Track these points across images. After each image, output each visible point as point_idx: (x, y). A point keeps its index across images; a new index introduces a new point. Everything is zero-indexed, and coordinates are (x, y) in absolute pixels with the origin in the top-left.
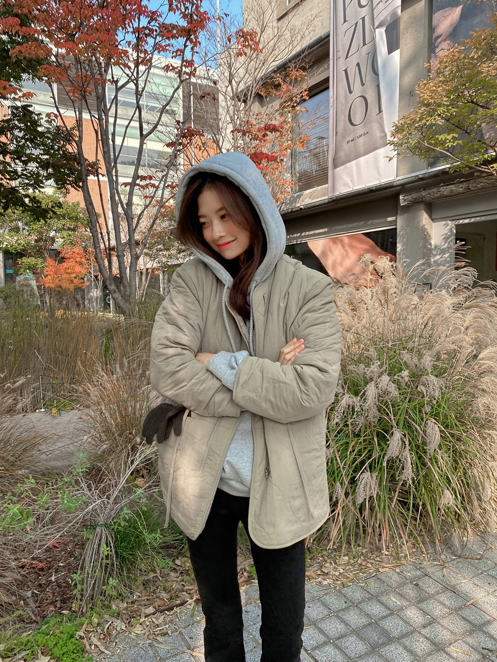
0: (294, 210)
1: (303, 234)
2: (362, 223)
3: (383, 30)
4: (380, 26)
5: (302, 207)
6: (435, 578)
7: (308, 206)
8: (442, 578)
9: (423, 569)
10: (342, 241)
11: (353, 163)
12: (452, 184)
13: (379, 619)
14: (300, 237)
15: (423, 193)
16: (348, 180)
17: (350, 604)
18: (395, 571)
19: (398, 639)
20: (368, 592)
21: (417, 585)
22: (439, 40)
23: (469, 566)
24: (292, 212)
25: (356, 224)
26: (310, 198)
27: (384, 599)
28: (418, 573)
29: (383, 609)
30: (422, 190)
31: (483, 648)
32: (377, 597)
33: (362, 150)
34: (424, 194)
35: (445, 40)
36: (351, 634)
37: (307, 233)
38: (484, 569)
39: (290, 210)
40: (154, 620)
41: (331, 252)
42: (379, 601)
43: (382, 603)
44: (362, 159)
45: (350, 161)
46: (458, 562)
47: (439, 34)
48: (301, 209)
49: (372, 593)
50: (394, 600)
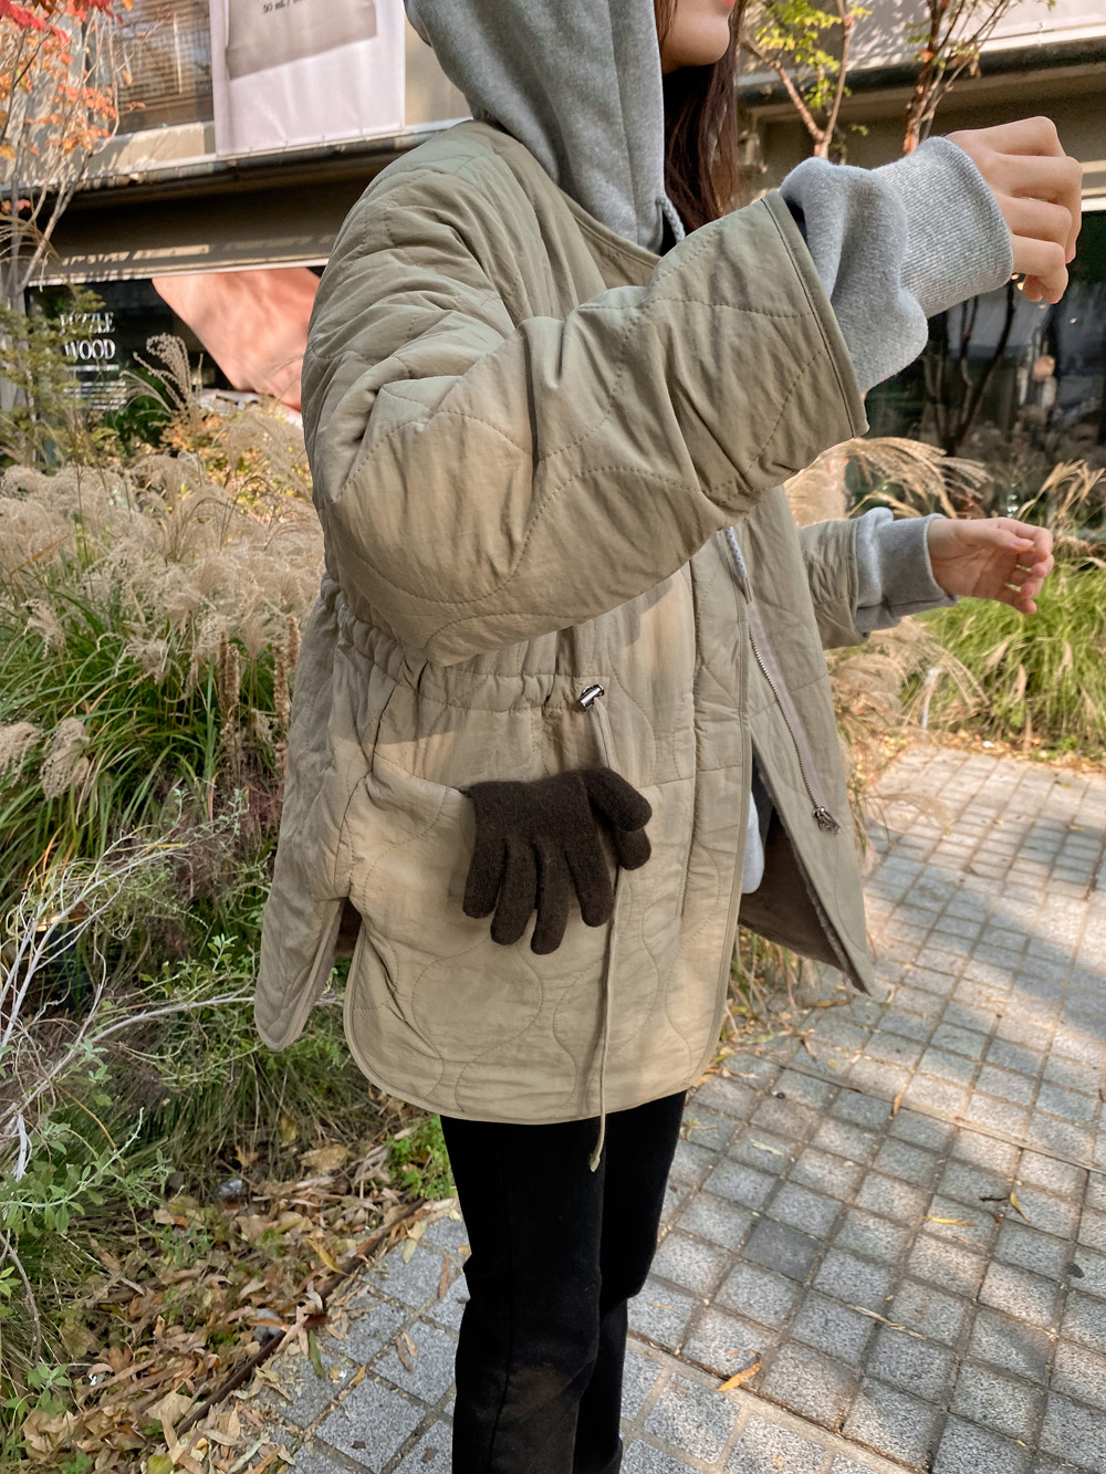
0: (111, 183)
1: (138, 255)
2: (306, 240)
5: (135, 176)
6: (802, 1069)
7: (154, 176)
8: (814, 1066)
9: (766, 1054)
10: (252, 284)
11: (285, 70)
13: (766, 1207)
14: (129, 262)
16: (272, 116)
17: (686, 1190)
18: (721, 1076)
19: (830, 1239)
20: (701, 1146)
21: (781, 1096)
23: (842, 1023)
24: (104, 187)
25: (288, 241)
26: (151, 156)
27: (741, 1151)
28: (766, 1067)
29: (754, 1177)
31: (984, 1199)
32: (725, 1151)
33: (308, 35)
36: (733, 1266)
37: (149, 254)
38: (869, 1022)
39: (97, 183)
40: (215, 1435)
41: (225, 310)
42: (734, 1160)
43: (745, 1164)
44: (309, 63)
45: (274, 62)
46: (818, 1020)
48: (133, 183)
49: (709, 1145)
50: (763, 1147)
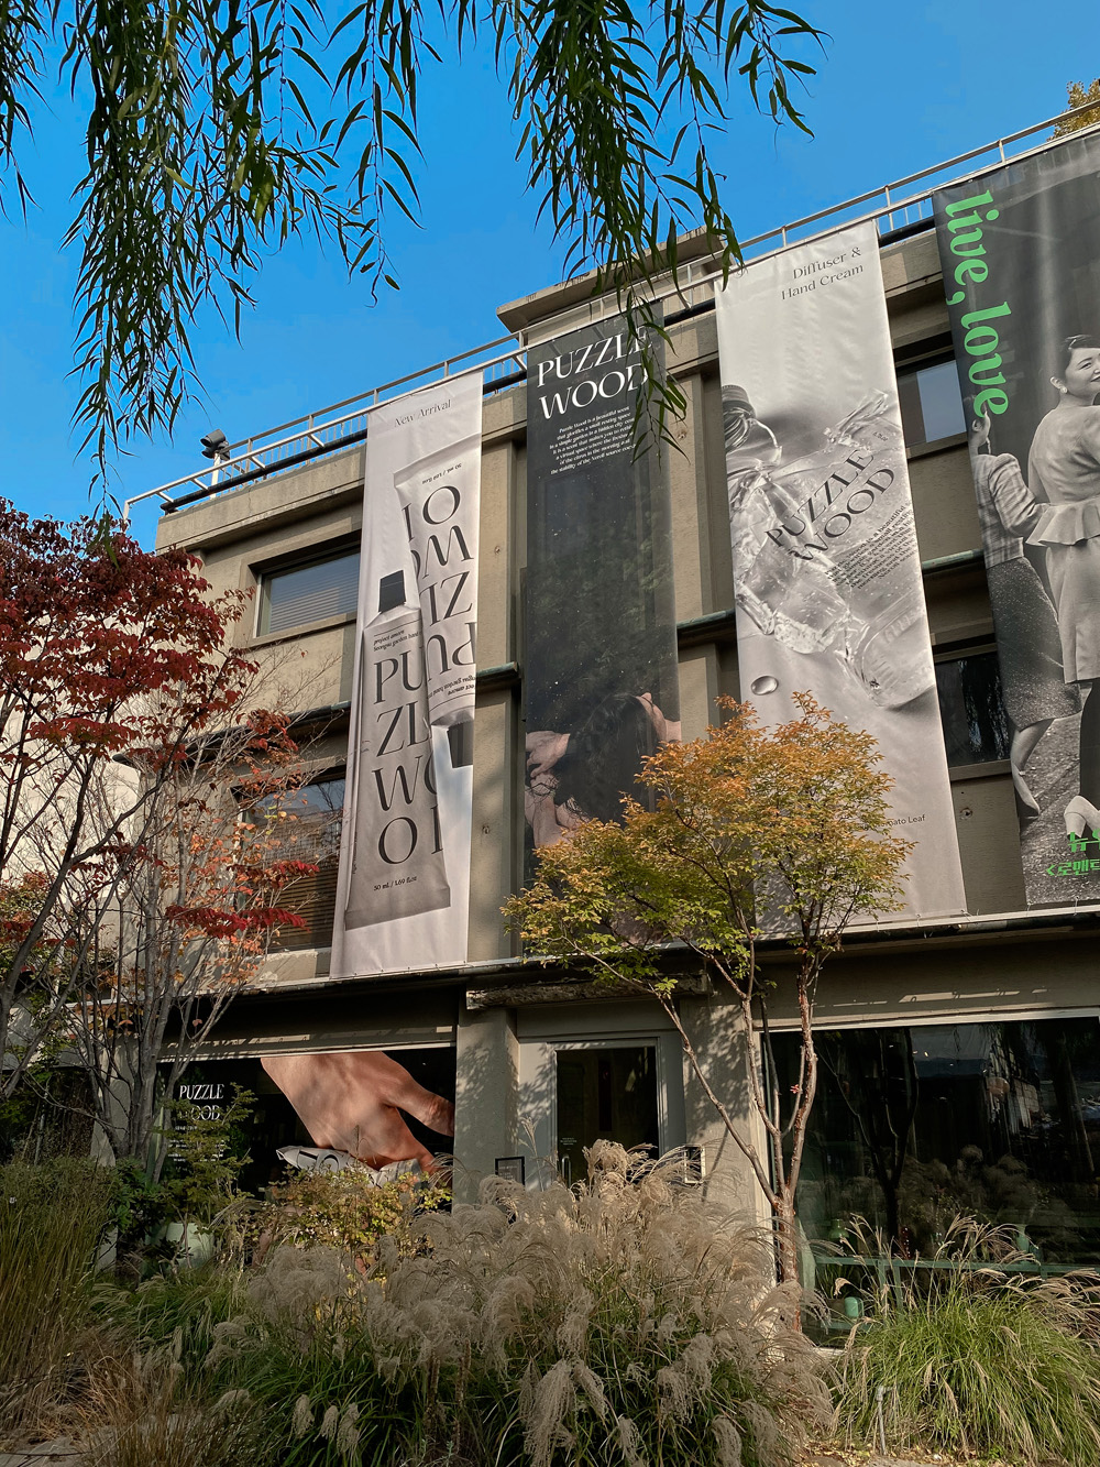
1: (253, 1041)
2: (385, 1032)
3: (445, 730)
4: (439, 722)
5: (264, 989)
7: (278, 990)
10: (339, 1063)
11: (386, 925)
12: (557, 985)
14: (245, 1046)
15: (508, 993)
16: (373, 954)
22: (536, 770)
24: (240, 995)
25: (373, 1033)
30: (506, 987)
33: (403, 905)
34: (509, 995)
35: (546, 773)
37: (262, 1040)
44: (403, 921)
45: (378, 920)
47: (538, 762)
